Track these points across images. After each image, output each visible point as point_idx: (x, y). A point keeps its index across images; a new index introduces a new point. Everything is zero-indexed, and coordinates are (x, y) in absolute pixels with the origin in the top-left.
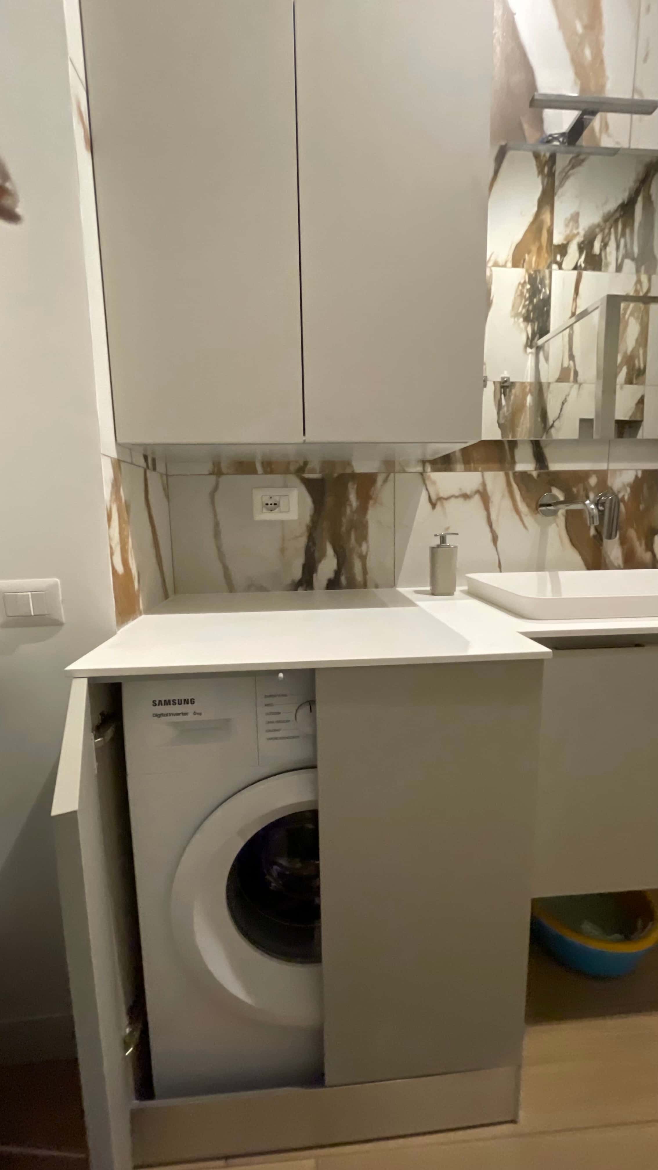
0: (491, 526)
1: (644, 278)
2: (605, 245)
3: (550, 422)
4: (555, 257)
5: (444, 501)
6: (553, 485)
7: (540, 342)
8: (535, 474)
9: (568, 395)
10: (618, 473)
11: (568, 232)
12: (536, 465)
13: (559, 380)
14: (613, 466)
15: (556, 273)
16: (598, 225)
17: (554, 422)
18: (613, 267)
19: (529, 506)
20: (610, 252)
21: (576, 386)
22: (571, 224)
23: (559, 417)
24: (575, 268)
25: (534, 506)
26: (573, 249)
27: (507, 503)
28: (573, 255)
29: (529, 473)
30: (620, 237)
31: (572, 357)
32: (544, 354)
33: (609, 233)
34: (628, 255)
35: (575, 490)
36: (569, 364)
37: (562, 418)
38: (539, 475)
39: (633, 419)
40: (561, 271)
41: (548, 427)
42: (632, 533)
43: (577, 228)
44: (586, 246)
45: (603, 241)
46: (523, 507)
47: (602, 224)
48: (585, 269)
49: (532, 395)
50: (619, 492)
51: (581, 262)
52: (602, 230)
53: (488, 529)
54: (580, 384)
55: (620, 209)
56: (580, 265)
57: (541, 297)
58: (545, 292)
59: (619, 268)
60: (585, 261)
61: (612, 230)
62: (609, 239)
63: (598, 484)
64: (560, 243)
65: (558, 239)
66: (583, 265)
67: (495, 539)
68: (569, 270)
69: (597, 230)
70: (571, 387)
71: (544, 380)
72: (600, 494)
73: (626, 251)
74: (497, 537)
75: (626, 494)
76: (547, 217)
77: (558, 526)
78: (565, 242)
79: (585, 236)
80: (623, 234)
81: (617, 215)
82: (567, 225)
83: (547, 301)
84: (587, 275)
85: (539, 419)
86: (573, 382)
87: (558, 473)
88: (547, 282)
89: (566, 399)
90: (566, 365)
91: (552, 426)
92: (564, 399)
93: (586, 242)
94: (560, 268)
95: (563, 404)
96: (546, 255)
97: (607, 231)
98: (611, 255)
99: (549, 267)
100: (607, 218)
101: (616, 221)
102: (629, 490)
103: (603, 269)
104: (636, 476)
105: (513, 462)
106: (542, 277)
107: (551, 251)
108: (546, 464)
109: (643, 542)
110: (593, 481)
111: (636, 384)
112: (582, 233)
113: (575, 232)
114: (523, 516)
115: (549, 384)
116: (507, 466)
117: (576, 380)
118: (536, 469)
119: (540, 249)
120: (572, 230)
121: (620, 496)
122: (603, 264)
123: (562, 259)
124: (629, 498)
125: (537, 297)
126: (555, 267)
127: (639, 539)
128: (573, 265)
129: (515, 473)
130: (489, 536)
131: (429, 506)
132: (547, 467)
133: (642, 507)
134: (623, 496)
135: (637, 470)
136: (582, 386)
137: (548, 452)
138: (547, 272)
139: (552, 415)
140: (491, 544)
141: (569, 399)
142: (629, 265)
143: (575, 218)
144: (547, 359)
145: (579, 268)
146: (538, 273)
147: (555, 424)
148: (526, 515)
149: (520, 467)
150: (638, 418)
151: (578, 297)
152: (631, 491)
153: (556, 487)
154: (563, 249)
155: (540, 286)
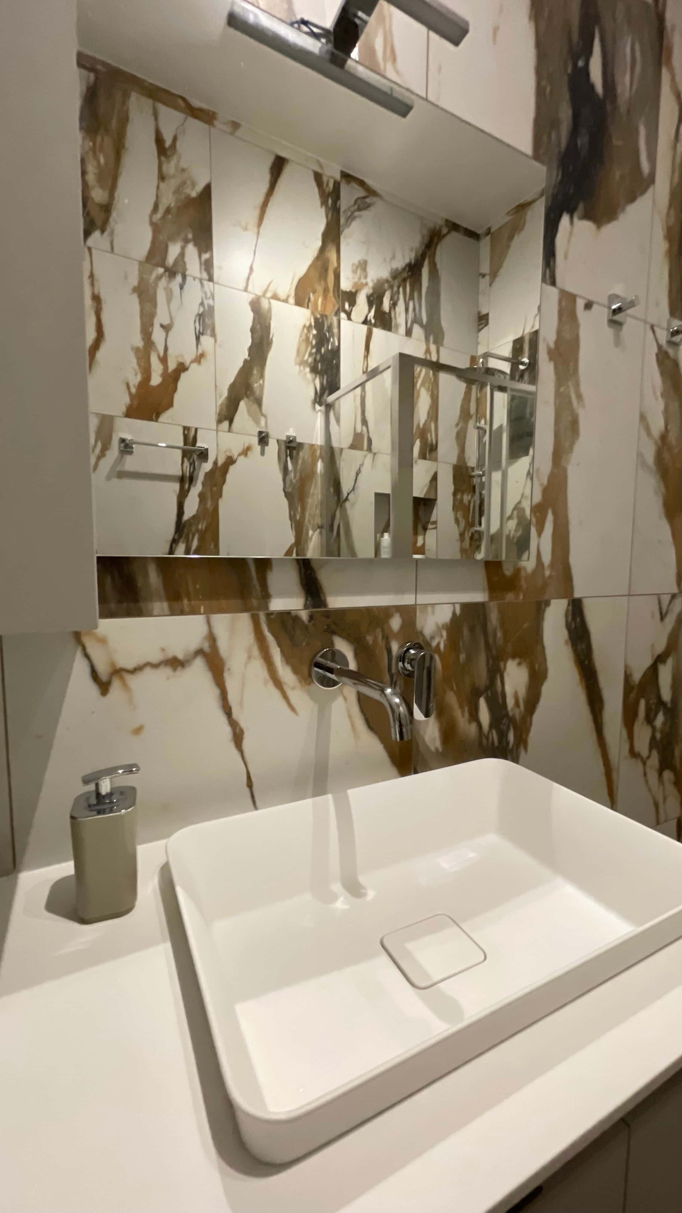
0: (228, 710)
1: (433, 348)
2: (394, 305)
3: (345, 495)
4: (344, 306)
5: (128, 677)
6: (334, 633)
7: (331, 399)
8: (304, 615)
9: (362, 465)
10: (429, 609)
11: (356, 280)
12: (307, 600)
13: (353, 447)
14: (423, 599)
15: (344, 322)
16: (387, 281)
17: (348, 494)
18: (402, 330)
19: (296, 671)
20: (400, 313)
21: (370, 456)
22: (359, 271)
23: (353, 489)
24: (365, 322)
25: (305, 670)
26: (362, 300)
27: (258, 667)
28: (361, 308)
29: (293, 613)
30: (409, 300)
31: (365, 422)
32: (334, 414)
33: (398, 292)
34: (417, 320)
35: (370, 639)
36: (362, 430)
37: (356, 491)
38: (311, 617)
39: (427, 497)
40: (349, 322)
41: (342, 500)
42: (452, 699)
43: (366, 277)
44: (375, 300)
45: (392, 299)
46: (286, 673)
47: (390, 279)
48: (375, 325)
49: (323, 461)
50: (432, 638)
51: (370, 317)
52: (391, 287)
53: (223, 719)
54: (375, 454)
55: (407, 269)
56: (370, 321)
57: (330, 348)
58: (333, 343)
59: (409, 333)
60: (375, 317)
61: (401, 289)
62: (398, 299)
63: (403, 627)
64: (348, 290)
65: (346, 285)
66: (373, 321)
67: (238, 738)
68: (358, 323)
69: (386, 285)
70: (365, 456)
71: (335, 444)
72: (408, 645)
73: (415, 315)
74: (242, 732)
75: (440, 641)
76: (332, 255)
77: (345, 699)
78: (354, 290)
79: (374, 288)
80: (412, 297)
81: (405, 275)
82: (354, 272)
83: (336, 353)
84: (378, 332)
85: (332, 490)
86: (367, 451)
87: (342, 613)
88: (335, 330)
89: (360, 468)
90: (359, 430)
91: (347, 499)
92: (358, 469)
93: (375, 296)
94: (349, 318)
95: (357, 474)
96: (333, 299)
97: (395, 289)
98: (400, 317)
99: (337, 314)
100: (395, 275)
101: (404, 280)
102: (444, 633)
103: (393, 329)
104: (454, 613)
105: (266, 596)
106: (329, 323)
107: (339, 297)
108: (323, 598)
109: (466, 709)
110: (396, 623)
111: (429, 460)
112: (371, 284)
113: (364, 281)
114: (286, 688)
115: (341, 450)
116: (254, 602)
117: (369, 449)
118: (306, 607)
119: (326, 290)
120: (360, 279)
121: (434, 644)
122: (393, 324)
123: (351, 307)
124: (445, 645)
125: (326, 346)
126: (343, 315)
127: (461, 707)
128: (362, 319)
129: (269, 615)
130: (227, 730)
131: (93, 689)
132: (324, 604)
133: (462, 657)
134: (439, 644)
135: (454, 604)
136: (376, 456)
137: (325, 578)
138: (335, 319)
139: (346, 486)
140: (232, 747)
141: (363, 470)
142: (417, 331)
143: (363, 266)
144: (338, 420)
145: (368, 323)
146: (325, 318)
147: (350, 497)
148: (293, 688)
149: (277, 604)
150: (432, 497)
151: (369, 354)
152: (448, 635)
153: (340, 636)
154: (351, 297)
155: (327, 334)
